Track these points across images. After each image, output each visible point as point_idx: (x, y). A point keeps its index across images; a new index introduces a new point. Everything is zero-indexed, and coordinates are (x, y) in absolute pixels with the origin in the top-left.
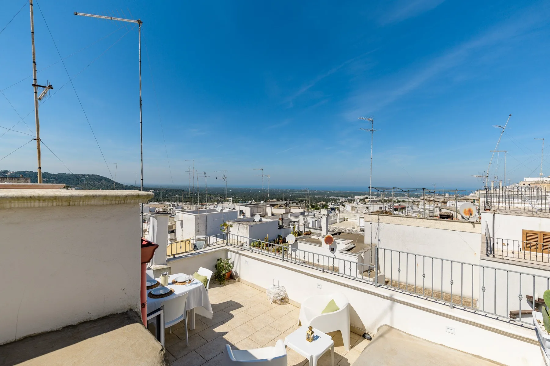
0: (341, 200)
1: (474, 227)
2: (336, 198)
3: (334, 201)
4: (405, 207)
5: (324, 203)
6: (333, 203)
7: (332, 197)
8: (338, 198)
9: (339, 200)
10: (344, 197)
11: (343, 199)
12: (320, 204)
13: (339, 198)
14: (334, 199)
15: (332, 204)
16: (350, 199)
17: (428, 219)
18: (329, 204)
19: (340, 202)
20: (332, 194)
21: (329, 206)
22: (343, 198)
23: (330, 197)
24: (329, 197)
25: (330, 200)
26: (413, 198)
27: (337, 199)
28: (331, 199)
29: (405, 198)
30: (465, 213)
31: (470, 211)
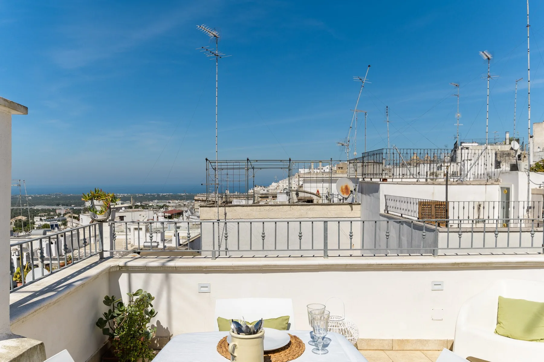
0: (58, 212)
1: (352, 210)
2: (46, 207)
3: (43, 214)
4: (183, 212)
5: (24, 218)
6: (43, 218)
7: (39, 207)
8: (51, 208)
9: (54, 210)
10: (63, 205)
11: (62, 210)
12: (16, 221)
13: (54, 207)
14: (44, 211)
15: (41, 220)
16: (75, 208)
17: (298, 205)
18: (37, 219)
19: (57, 215)
20: (37, 201)
21: (36, 223)
22: (62, 208)
23: (35, 206)
24: (33, 207)
25: (35, 213)
26: (176, 202)
27: (49, 211)
28: (38, 210)
29: (166, 202)
30: (342, 191)
31: (347, 188)
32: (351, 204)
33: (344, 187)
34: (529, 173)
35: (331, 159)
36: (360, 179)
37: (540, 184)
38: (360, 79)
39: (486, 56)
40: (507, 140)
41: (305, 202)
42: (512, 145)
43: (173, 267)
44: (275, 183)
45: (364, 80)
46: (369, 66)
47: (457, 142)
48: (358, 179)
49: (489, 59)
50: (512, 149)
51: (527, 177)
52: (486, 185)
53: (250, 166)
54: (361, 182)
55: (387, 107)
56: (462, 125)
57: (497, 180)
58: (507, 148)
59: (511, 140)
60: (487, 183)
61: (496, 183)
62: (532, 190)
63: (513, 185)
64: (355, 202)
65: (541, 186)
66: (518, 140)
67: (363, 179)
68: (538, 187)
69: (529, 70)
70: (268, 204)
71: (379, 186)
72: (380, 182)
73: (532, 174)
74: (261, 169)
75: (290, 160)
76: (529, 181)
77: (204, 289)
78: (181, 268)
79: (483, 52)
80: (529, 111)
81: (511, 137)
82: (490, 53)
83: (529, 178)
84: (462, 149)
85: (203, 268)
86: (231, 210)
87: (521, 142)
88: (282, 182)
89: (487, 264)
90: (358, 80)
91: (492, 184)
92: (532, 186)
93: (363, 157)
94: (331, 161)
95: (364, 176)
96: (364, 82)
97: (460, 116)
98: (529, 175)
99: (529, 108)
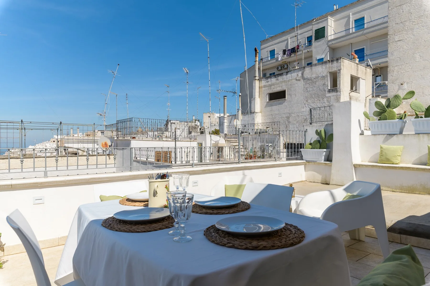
1: (109, 159)
30: (103, 146)
31: (106, 144)
32: (109, 155)
33: (104, 143)
34: (211, 135)
35: (94, 124)
36: (115, 138)
37: (216, 141)
38: (113, 72)
39: (186, 71)
40: (194, 120)
41: (74, 154)
42: (196, 123)
43: (9, 185)
44: (31, 146)
45: (116, 73)
46: (118, 65)
47: (168, 119)
48: (114, 138)
49: (187, 73)
50: (196, 125)
51: (210, 137)
52: (190, 141)
53: (23, 127)
54: (116, 140)
55: (127, 94)
56: (171, 110)
57: (196, 139)
58: (193, 124)
59: (195, 121)
60: (191, 141)
61: (195, 141)
62: (212, 144)
63: (204, 141)
64: (111, 153)
65: (216, 142)
66: (199, 121)
67: (117, 138)
68: (215, 142)
69: (209, 80)
70: (42, 156)
71: (131, 142)
72: (131, 139)
73: (212, 136)
74: (32, 130)
75: (61, 123)
76: (211, 140)
77: (39, 201)
78: (17, 186)
79: (185, 68)
80: (210, 102)
81: (196, 118)
82: (188, 69)
83: (211, 138)
84: (171, 123)
85: (38, 184)
86: (4, 162)
87: (200, 121)
88: (38, 145)
89: (218, 169)
90: (111, 72)
91: (193, 141)
92: (213, 142)
93: (117, 123)
94: (94, 125)
95: (118, 136)
96: (115, 74)
97: (169, 105)
98: (211, 136)
99: (210, 100)
